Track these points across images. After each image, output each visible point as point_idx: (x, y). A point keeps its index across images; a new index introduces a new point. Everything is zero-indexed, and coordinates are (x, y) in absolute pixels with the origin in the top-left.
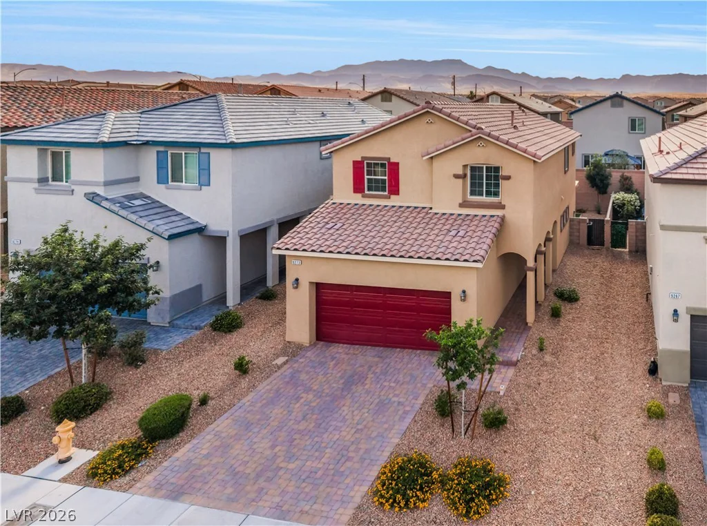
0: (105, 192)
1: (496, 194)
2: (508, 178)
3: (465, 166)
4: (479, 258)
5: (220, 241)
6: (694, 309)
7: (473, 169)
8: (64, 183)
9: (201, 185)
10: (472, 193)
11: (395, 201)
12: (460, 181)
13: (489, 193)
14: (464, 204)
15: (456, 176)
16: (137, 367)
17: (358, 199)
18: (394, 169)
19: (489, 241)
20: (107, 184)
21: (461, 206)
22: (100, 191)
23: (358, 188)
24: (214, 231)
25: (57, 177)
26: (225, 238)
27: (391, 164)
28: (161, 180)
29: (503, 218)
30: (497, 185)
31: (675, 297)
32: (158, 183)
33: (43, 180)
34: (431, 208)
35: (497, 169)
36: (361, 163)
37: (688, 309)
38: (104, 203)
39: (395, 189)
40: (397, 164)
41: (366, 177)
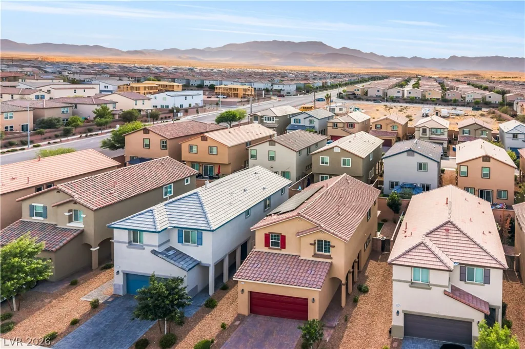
0: (159, 249)
1: (329, 252)
2: (334, 247)
3: (315, 240)
4: (320, 287)
5: (206, 268)
6: (406, 311)
7: (318, 241)
8: (139, 244)
9: (198, 245)
10: (318, 250)
11: (283, 252)
12: (313, 246)
13: (325, 251)
14: (315, 255)
15: (311, 244)
16: (182, 325)
17: (266, 250)
18: (283, 238)
19: (324, 278)
20: (159, 246)
21: (313, 256)
22: (157, 249)
23: (267, 244)
24: (204, 264)
25: (135, 240)
26: (209, 267)
27: (282, 236)
28: (180, 241)
29: (331, 264)
30: (329, 249)
31: (398, 306)
32: (178, 242)
33: (130, 243)
34: (300, 256)
35: (329, 242)
36: (269, 235)
37: (403, 311)
38: (159, 255)
39: (283, 246)
40: (285, 236)
41: (271, 240)
